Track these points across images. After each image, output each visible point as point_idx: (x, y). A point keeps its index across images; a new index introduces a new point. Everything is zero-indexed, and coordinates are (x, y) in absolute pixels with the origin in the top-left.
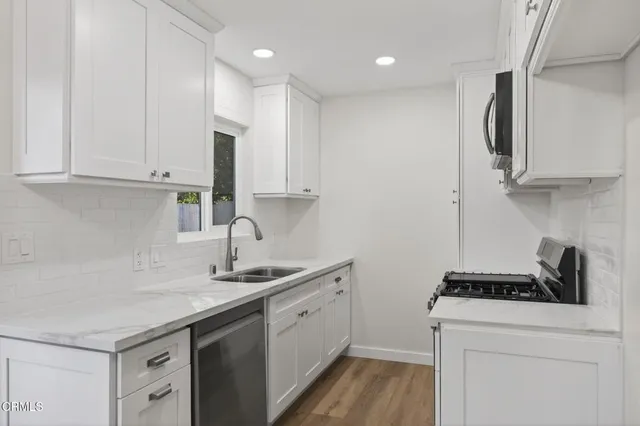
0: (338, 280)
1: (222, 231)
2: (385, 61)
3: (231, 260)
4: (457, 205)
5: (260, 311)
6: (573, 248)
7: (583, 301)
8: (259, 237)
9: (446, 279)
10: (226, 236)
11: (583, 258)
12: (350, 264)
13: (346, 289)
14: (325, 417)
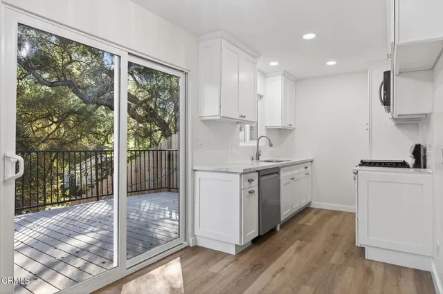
0: (306, 168)
1: (254, 143)
2: (332, 63)
3: (258, 155)
4: (368, 131)
5: (278, 173)
6: (420, 145)
7: (425, 167)
8: (271, 146)
9: (362, 161)
10: (256, 145)
11: (425, 150)
12: (311, 161)
13: (310, 173)
14: (303, 225)
